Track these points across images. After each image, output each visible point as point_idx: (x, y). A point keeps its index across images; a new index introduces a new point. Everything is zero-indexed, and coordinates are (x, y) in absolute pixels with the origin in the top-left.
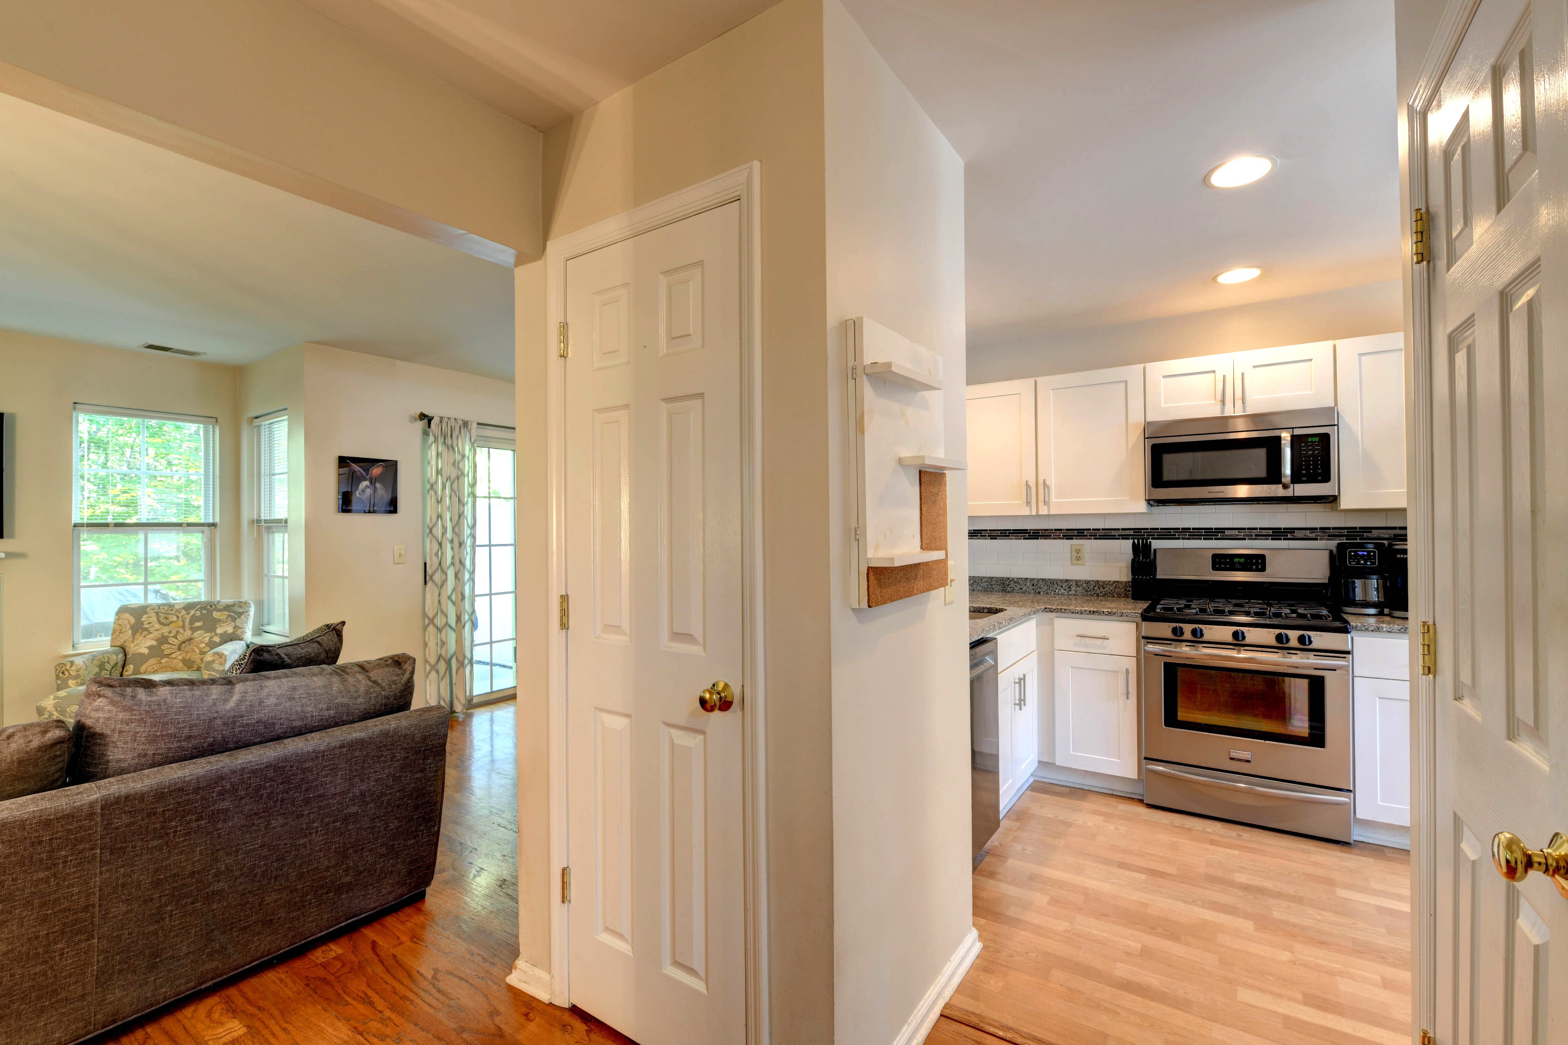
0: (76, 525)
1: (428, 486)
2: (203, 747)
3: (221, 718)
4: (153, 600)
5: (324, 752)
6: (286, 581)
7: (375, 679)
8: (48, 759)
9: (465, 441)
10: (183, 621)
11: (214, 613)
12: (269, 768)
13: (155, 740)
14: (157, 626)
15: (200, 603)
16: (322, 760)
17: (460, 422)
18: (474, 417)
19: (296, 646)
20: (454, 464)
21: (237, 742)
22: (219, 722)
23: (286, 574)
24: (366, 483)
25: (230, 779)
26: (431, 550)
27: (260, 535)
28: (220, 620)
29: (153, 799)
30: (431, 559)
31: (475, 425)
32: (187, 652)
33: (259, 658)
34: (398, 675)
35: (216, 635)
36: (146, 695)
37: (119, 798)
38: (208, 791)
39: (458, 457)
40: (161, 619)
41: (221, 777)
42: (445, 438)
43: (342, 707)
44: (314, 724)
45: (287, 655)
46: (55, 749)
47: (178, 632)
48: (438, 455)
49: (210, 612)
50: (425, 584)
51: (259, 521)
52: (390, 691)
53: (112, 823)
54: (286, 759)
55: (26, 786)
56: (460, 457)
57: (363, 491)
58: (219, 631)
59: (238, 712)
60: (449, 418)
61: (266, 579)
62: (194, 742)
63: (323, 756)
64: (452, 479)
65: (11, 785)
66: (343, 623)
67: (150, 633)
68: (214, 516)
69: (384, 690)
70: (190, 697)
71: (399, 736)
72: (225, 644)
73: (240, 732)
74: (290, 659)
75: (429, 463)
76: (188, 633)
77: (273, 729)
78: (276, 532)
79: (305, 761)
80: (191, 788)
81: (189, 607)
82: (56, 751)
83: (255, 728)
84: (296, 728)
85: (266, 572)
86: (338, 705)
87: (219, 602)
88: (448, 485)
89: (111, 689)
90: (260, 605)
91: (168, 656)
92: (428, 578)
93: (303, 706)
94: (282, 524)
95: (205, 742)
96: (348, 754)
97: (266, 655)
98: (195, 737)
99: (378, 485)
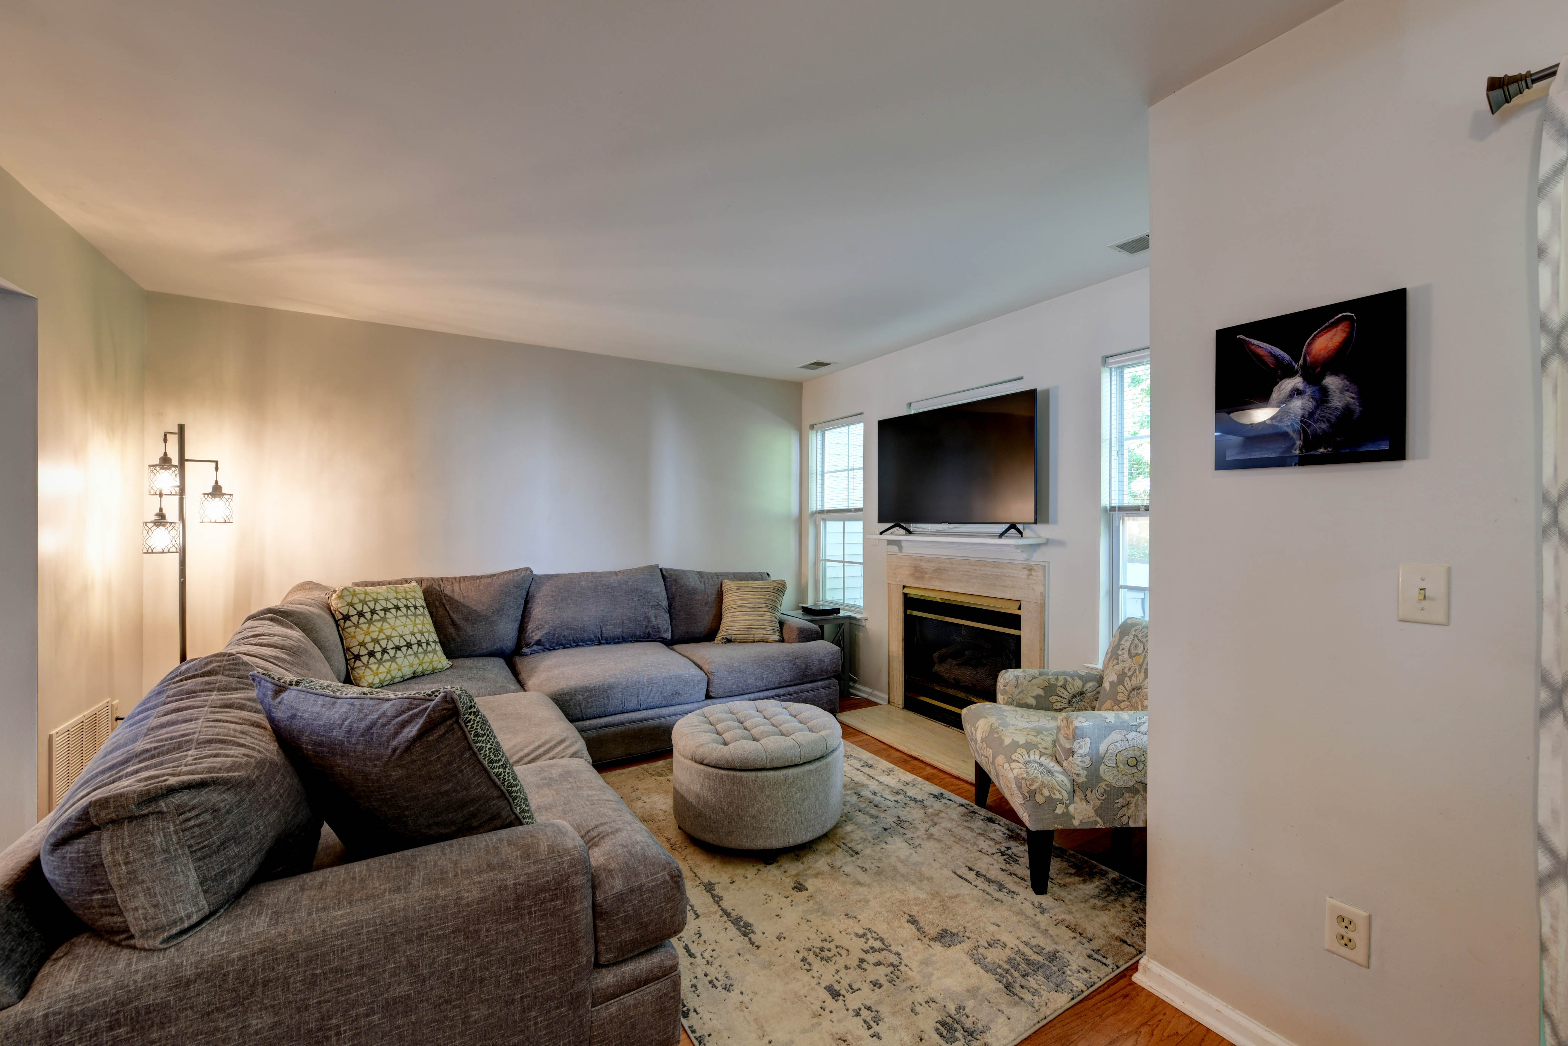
0: (1112, 509)
24: (1290, 384)
32: (1132, 706)
40: (1132, 647)
47: (1135, 671)
76: (1140, 678)
91: (1119, 703)
99: (1332, 382)
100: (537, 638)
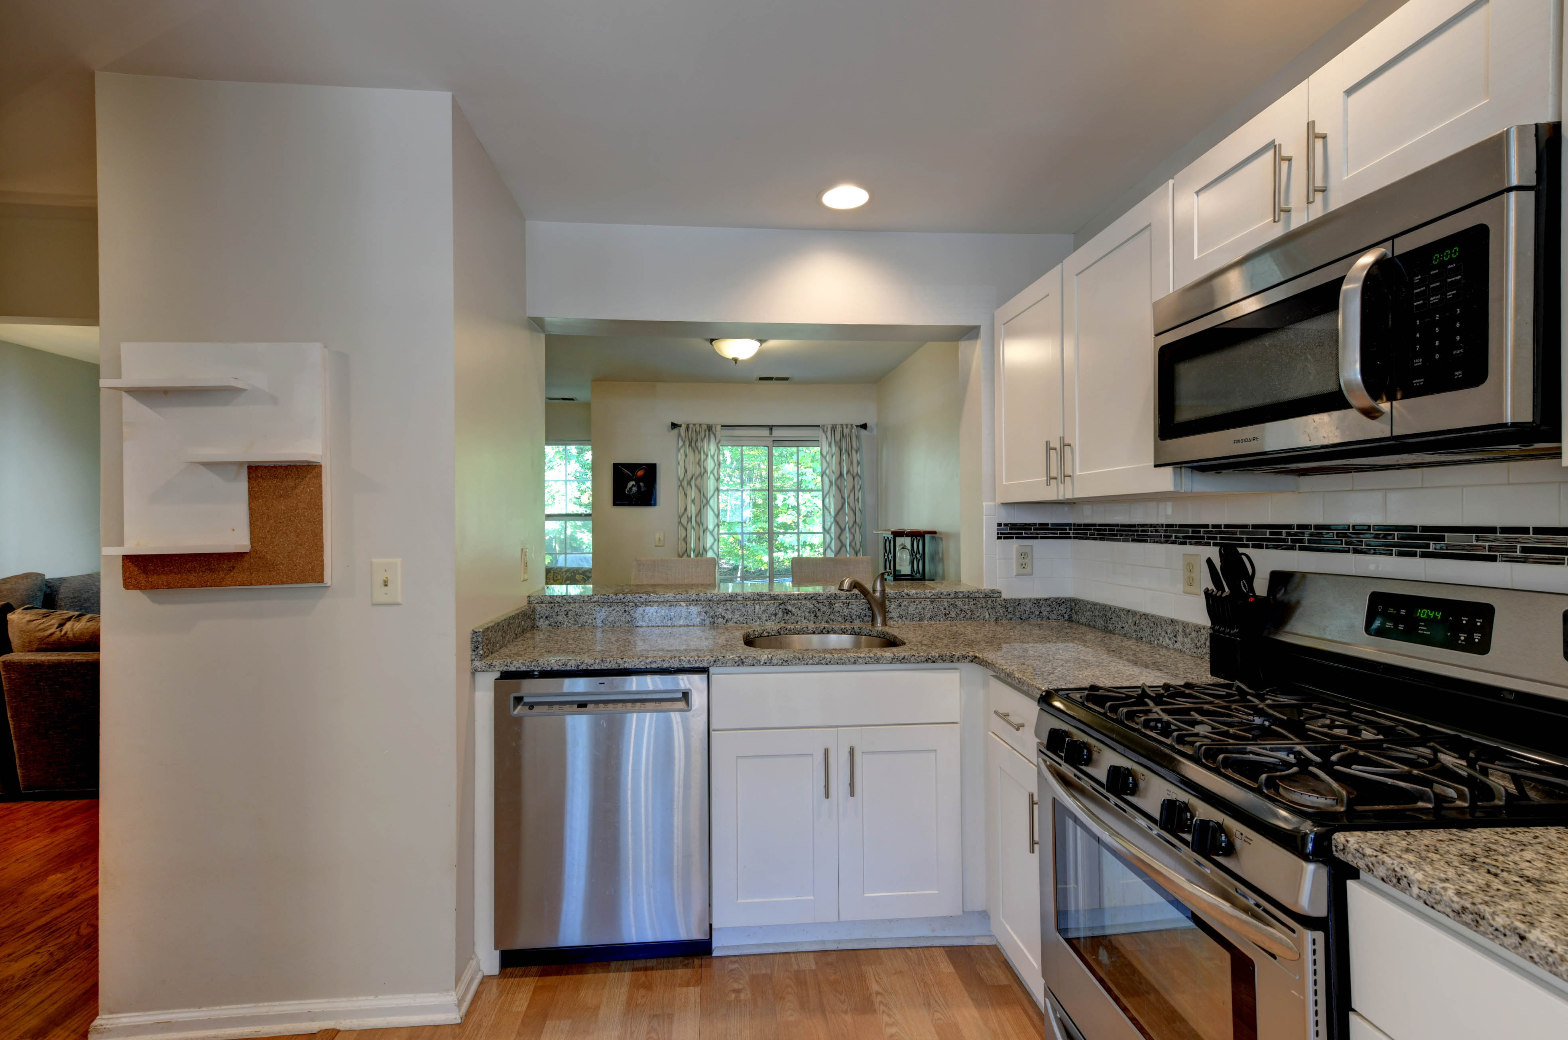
1: (679, 483)
9: (710, 442)
17: (704, 427)
18: (717, 420)
20: (698, 463)
24: (632, 483)
26: (681, 536)
30: (681, 543)
31: (719, 428)
42: (691, 441)
48: (686, 456)
56: (704, 456)
57: (631, 489)
60: (695, 424)
64: (696, 476)
75: (679, 463)
88: (693, 481)
99: (641, 484)
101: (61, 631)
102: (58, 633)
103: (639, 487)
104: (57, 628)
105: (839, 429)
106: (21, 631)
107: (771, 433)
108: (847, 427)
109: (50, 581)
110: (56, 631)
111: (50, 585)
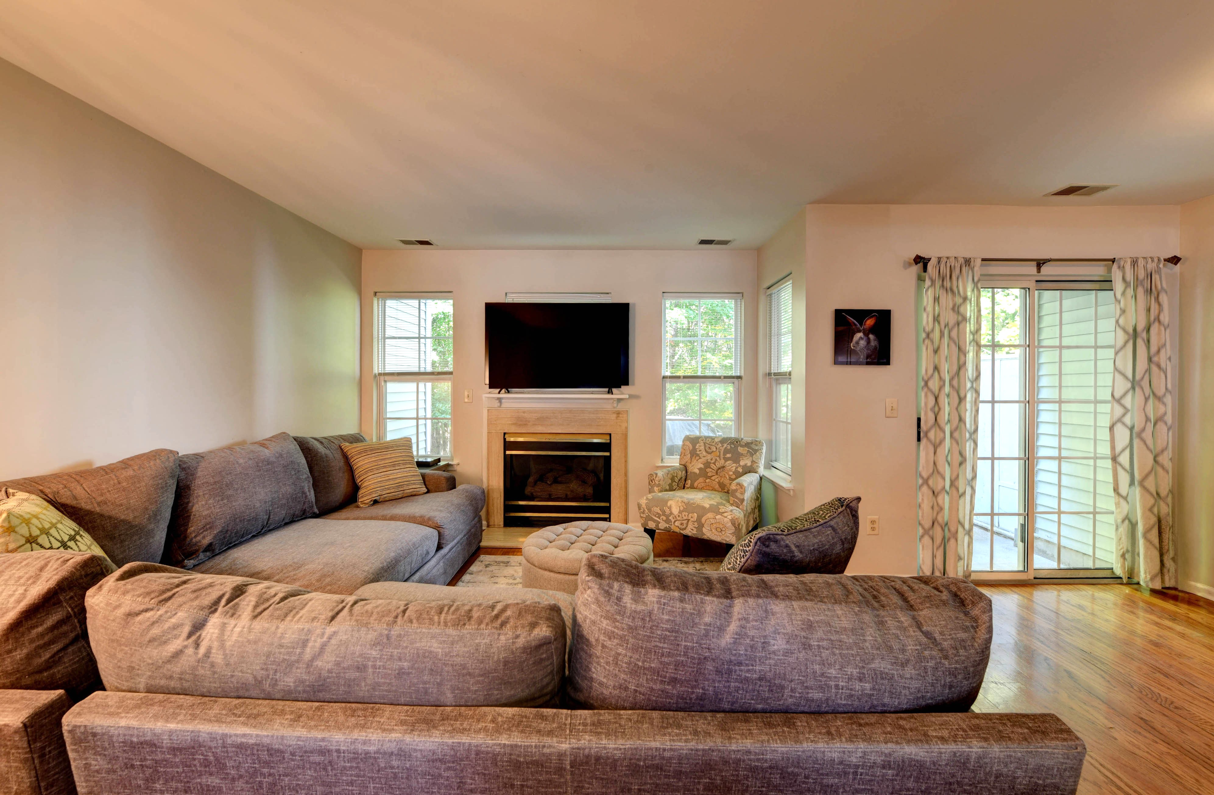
0: (664, 377)
1: (924, 335)
2: (691, 699)
3: (713, 660)
4: (706, 432)
5: (857, 767)
6: (789, 426)
7: (929, 629)
8: (534, 663)
9: (967, 281)
10: (720, 452)
11: (739, 448)
12: (774, 771)
13: (636, 672)
14: (704, 453)
15: (730, 438)
16: (854, 779)
17: (961, 261)
18: (976, 253)
19: (807, 533)
20: (953, 309)
21: (733, 703)
22: (710, 666)
23: (789, 421)
24: (859, 335)
25: (721, 771)
26: (926, 404)
27: (771, 386)
28: (742, 454)
29: (627, 770)
30: (926, 414)
31: (979, 262)
32: (721, 477)
33: (765, 549)
34: (965, 629)
35: (740, 466)
36: (632, 599)
37: (588, 757)
38: (692, 780)
39: (959, 300)
40: (707, 449)
41: (709, 764)
42: (943, 281)
43: (882, 678)
44: (839, 701)
45: (797, 547)
46: (541, 651)
47: (716, 460)
48: (936, 300)
49: (736, 447)
50: (919, 439)
51: (770, 374)
52: (957, 662)
53: (583, 787)
54: (798, 763)
55: (512, 692)
56: (961, 301)
57: (857, 343)
58: (742, 463)
59: (735, 655)
60: (948, 258)
61: (774, 422)
62: (680, 689)
63: (855, 773)
64: (951, 325)
65: (497, 690)
66: (859, 499)
67: (700, 458)
68: (740, 371)
69: (946, 657)
70: (679, 614)
71: (986, 774)
72: (745, 476)
73: (737, 689)
74: (801, 552)
75: (925, 309)
76: (721, 462)
77: (781, 695)
78: (782, 383)
79: (827, 775)
80: (671, 769)
81: (724, 441)
82: (542, 654)
83: (757, 687)
84: (813, 700)
85: (774, 417)
86: (876, 674)
87: (742, 439)
88: (946, 332)
89: (598, 580)
90: (770, 443)
91: (710, 477)
92: (922, 434)
93: (824, 664)
94: (786, 377)
95: (693, 693)
96: (896, 780)
97: (773, 546)
98: (681, 682)
99: (871, 336)
100: (206, 541)
101: (197, 645)
102: (190, 651)
103: (869, 341)
104: (189, 636)
105: (1141, 263)
106: (113, 641)
107: (1039, 270)
108: (1153, 261)
109: (185, 459)
110: (186, 647)
111: (184, 466)
